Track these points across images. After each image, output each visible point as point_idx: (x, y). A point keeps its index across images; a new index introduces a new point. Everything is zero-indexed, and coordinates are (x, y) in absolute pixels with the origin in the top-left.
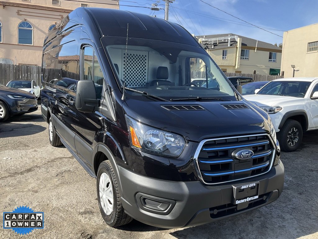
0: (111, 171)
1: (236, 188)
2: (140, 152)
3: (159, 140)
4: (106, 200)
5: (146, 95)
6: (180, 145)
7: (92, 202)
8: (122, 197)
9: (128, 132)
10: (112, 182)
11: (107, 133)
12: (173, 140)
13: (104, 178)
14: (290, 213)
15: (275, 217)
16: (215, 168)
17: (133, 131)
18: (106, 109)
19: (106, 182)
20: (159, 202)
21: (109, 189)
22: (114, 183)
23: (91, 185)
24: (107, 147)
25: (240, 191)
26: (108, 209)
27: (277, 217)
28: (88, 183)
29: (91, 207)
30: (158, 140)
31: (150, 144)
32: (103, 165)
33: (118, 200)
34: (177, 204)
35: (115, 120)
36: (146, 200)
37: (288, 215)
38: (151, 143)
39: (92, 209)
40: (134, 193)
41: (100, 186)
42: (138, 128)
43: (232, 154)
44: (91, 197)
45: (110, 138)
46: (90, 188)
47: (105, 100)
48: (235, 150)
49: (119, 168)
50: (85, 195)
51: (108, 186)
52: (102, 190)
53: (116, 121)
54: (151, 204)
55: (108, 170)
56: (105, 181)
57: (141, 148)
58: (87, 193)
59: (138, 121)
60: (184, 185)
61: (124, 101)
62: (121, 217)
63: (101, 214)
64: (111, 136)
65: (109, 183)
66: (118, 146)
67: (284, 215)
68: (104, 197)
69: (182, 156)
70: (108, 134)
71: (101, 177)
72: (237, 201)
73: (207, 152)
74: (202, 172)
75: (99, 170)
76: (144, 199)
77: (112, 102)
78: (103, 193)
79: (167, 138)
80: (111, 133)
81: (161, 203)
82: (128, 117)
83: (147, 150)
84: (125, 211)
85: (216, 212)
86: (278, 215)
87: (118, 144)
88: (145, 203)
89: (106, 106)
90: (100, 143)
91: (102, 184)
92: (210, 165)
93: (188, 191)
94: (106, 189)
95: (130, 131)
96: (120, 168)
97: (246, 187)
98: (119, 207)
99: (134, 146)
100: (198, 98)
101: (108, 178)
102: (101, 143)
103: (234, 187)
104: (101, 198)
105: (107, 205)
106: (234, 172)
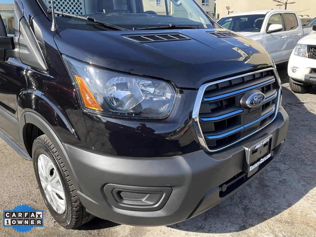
0: (53, 152)
1: (250, 150)
2: (99, 116)
3: (130, 93)
4: (52, 194)
5: (92, 23)
6: (167, 98)
7: (33, 192)
8: (79, 192)
9: (73, 87)
10: (58, 169)
11: (35, 93)
12: (152, 90)
13: (44, 162)
14: (283, 162)
15: (270, 170)
16: (220, 126)
17: (82, 83)
18: (26, 52)
19: (48, 168)
20: (144, 193)
21: (54, 178)
22: (62, 170)
23: (28, 166)
24: (39, 114)
25: (254, 152)
26: (58, 205)
27: (272, 170)
28: (24, 164)
29: (32, 201)
30: (128, 93)
31: (114, 102)
32: (38, 143)
33: (73, 195)
34: (175, 191)
35: (45, 68)
36: (122, 194)
37: (282, 165)
38: (117, 100)
39: (34, 205)
40: (100, 186)
41: (39, 173)
42: (90, 77)
43: (241, 101)
44: (30, 185)
45: (43, 100)
46: (27, 172)
47: (22, 35)
48: (243, 94)
49: (66, 147)
50: (21, 184)
51: (52, 173)
52: (44, 179)
53: (47, 70)
54: (130, 198)
55: (48, 151)
56: (46, 167)
57: (102, 110)
58: (23, 180)
59: (88, 64)
60: (181, 159)
61: (57, 32)
62: (82, 217)
63: (48, 211)
64: (43, 97)
65: (53, 169)
66: (57, 110)
67: (278, 166)
68: (49, 188)
69: (173, 115)
70: (39, 93)
71: (39, 160)
72: (251, 167)
73: (209, 103)
74: (204, 135)
75: (33, 151)
76: (119, 193)
77: (37, 41)
78: (46, 183)
79: (144, 89)
80: (43, 92)
81: (147, 194)
82: (68, 59)
83: (112, 112)
84: (87, 210)
85: (224, 188)
86: (272, 167)
87: (57, 107)
88: (121, 198)
89: (25, 47)
90: (27, 109)
91: (43, 171)
92: (214, 123)
93: (190, 170)
94: (50, 178)
95: (77, 85)
96: (68, 147)
97: (260, 146)
98: (76, 204)
99: (87, 108)
100: (171, 26)
101: (50, 162)
102: (30, 110)
103: (246, 149)
104: (45, 190)
105: (56, 201)
106: (243, 127)
